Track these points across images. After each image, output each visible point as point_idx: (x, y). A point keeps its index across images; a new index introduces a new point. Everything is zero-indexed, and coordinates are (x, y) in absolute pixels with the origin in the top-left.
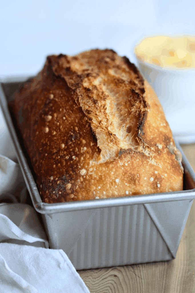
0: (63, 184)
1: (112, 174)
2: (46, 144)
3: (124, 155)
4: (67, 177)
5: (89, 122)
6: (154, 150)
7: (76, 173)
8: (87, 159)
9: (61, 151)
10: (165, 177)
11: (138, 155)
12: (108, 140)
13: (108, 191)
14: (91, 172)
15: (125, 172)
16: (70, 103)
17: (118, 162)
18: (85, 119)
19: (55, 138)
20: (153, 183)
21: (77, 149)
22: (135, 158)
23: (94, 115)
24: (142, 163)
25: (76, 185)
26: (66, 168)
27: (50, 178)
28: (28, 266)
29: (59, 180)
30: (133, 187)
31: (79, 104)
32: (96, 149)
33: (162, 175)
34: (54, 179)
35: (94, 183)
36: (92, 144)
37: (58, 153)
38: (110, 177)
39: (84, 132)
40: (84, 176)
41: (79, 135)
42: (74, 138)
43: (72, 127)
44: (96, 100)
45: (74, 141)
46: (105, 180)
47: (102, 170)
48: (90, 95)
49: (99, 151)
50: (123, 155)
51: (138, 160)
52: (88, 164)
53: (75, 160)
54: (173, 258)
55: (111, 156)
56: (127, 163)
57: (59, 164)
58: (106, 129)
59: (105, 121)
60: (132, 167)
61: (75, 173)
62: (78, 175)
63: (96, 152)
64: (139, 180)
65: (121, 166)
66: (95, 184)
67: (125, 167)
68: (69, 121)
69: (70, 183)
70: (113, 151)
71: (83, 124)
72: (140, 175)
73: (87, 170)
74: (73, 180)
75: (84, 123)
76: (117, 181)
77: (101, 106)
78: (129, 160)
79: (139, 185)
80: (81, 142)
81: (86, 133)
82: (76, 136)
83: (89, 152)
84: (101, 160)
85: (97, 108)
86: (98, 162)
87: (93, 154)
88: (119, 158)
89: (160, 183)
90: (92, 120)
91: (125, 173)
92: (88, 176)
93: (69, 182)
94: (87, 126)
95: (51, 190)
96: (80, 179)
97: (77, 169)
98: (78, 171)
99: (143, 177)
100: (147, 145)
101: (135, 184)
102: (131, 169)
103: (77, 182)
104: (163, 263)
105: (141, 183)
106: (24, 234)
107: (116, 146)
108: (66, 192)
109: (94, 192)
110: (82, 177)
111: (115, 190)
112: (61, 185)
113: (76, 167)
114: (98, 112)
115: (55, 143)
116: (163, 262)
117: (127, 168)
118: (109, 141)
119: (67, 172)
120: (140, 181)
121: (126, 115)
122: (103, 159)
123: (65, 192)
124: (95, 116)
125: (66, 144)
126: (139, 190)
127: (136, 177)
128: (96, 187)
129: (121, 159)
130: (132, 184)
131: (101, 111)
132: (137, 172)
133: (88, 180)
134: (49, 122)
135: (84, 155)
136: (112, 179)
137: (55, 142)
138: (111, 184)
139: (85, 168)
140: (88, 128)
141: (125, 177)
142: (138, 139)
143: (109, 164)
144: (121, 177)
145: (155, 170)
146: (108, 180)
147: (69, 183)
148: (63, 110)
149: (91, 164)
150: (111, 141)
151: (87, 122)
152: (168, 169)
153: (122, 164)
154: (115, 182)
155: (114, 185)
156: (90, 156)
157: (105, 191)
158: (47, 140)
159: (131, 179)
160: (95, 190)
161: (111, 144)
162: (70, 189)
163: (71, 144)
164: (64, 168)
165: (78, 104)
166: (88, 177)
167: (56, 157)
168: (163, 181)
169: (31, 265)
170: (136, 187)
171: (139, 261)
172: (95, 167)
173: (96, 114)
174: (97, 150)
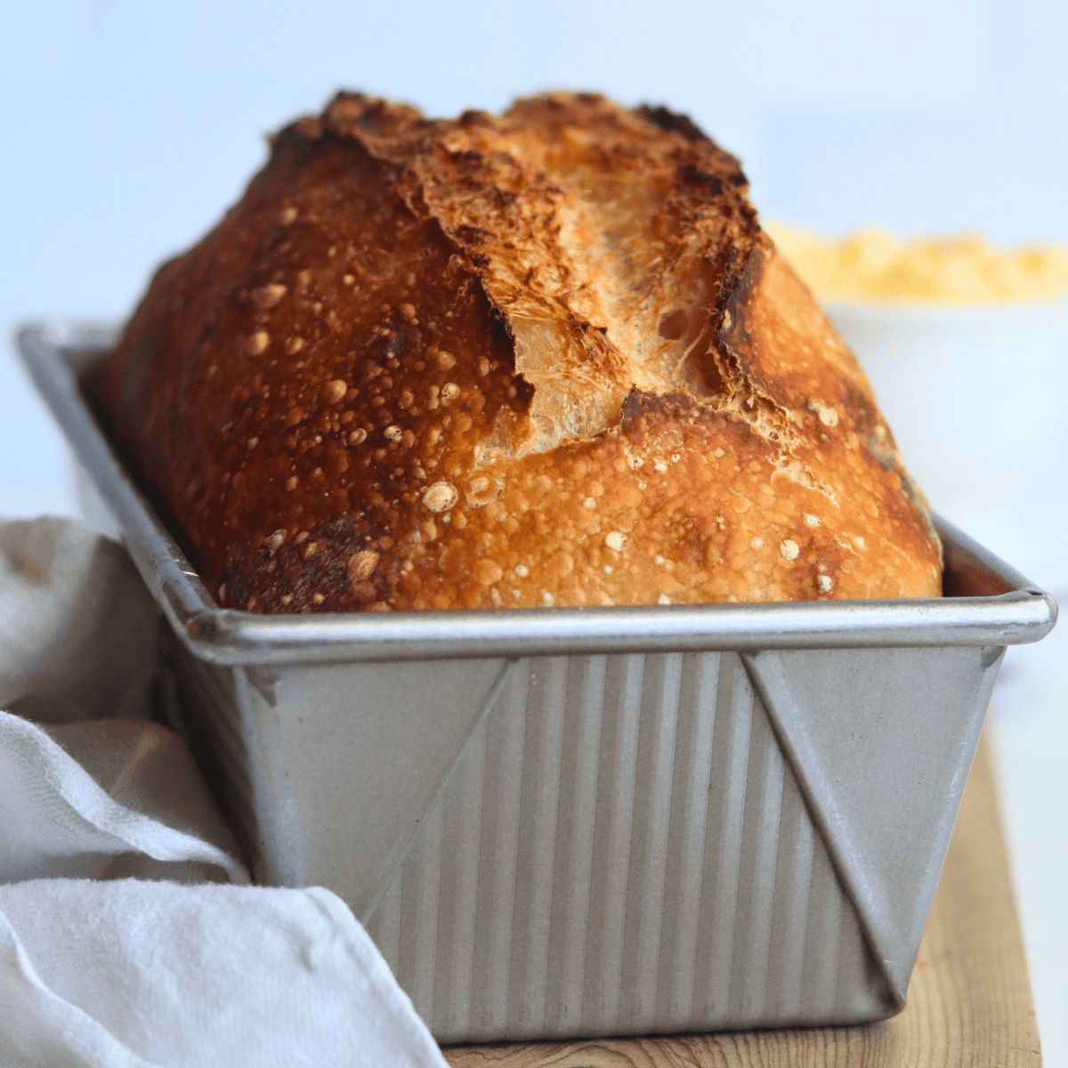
0: (338, 555)
1: (588, 510)
2: (256, 399)
3: (649, 422)
4: (356, 522)
5: (474, 274)
6: (800, 425)
7: (402, 503)
8: (458, 435)
9: (327, 413)
10: (854, 547)
11: (719, 430)
12: (570, 353)
13: (565, 591)
14: (480, 495)
15: (652, 503)
16: (378, 218)
17: (617, 450)
18: (451, 263)
19: (300, 365)
20: (796, 569)
21: (409, 396)
22: (705, 442)
23: (500, 249)
24: (742, 470)
25: (402, 560)
26: (350, 485)
27: (267, 540)
28: (142, 966)
29: (312, 541)
30: (694, 580)
31: (425, 209)
32: (505, 389)
33: (841, 536)
34: (290, 542)
35: (496, 549)
36: (485, 368)
37: (311, 424)
38: (576, 518)
39: (448, 318)
40: (443, 513)
41: (420, 335)
42: (394, 351)
43: (387, 307)
44: (507, 193)
45: (397, 364)
46: (552, 533)
47: (535, 489)
48: (478, 177)
49: (525, 394)
50: (644, 421)
51: (720, 453)
52: (467, 460)
53: (400, 444)
54: (891, 1002)
55: (583, 423)
56: (666, 458)
57: (318, 471)
58: (556, 305)
59: (554, 277)
60: (689, 485)
61: (396, 501)
62: (416, 509)
63: (507, 400)
64: (727, 543)
65: (633, 472)
66: (498, 555)
67: (656, 481)
68: (375, 288)
69: (371, 549)
70: (593, 401)
71: (444, 287)
72: (728, 523)
73: (461, 486)
74: (385, 533)
75: (448, 280)
76: (615, 541)
77: (534, 217)
78: (675, 448)
79: (727, 566)
80: (432, 363)
81: (454, 321)
82: (406, 339)
83: (469, 403)
84: (531, 441)
85: (511, 224)
86: (515, 450)
87: (491, 412)
88: (626, 431)
89: (831, 573)
90: (487, 262)
91: (656, 509)
92: (465, 514)
93: (364, 546)
94: (463, 290)
95: (274, 589)
96: (423, 532)
97: (408, 483)
98: (411, 493)
99: (746, 535)
100: (764, 395)
101: (704, 563)
102: (683, 490)
103: (407, 543)
104: (841, 1034)
105: (738, 563)
106: (126, 816)
107: (608, 381)
108: (351, 595)
109: (496, 594)
110: (432, 520)
111: (603, 589)
112: (323, 559)
113: (405, 474)
114: (520, 241)
115: (301, 385)
116: (837, 1026)
117: (665, 484)
118: (572, 355)
119: (357, 499)
120: (730, 553)
121: (658, 260)
122: (545, 438)
123: (342, 592)
124: (501, 255)
125: (356, 379)
126: (726, 596)
127: (711, 530)
128: (504, 570)
129: (634, 437)
130: (689, 565)
131: (531, 236)
132: (716, 508)
133: (467, 536)
134: (273, 310)
135: (447, 421)
136: (585, 531)
137: (301, 382)
138: (580, 556)
139: (447, 480)
140: (468, 299)
141: (651, 529)
142: (717, 356)
143: (574, 457)
144: (636, 527)
145: (805, 507)
146: (569, 536)
147: (364, 548)
148: (342, 252)
149: (482, 459)
150: (585, 356)
151: (462, 274)
152: (869, 517)
153: (641, 462)
154: (603, 546)
155: (596, 563)
156: (475, 424)
157: (551, 591)
158: (258, 380)
159: (684, 538)
160: (496, 585)
161: (582, 372)
162: (372, 577)
163: (382, 375)
164: (344, 487)
165: (417, 213)
166: (463, 522)
167: (304, 443)
168: (848, 566)
169: (157, 961)
170: (711, 578)
171: (720, 1011)
172: (504, 475)
173: (510, 246)
174: (513, 391)
